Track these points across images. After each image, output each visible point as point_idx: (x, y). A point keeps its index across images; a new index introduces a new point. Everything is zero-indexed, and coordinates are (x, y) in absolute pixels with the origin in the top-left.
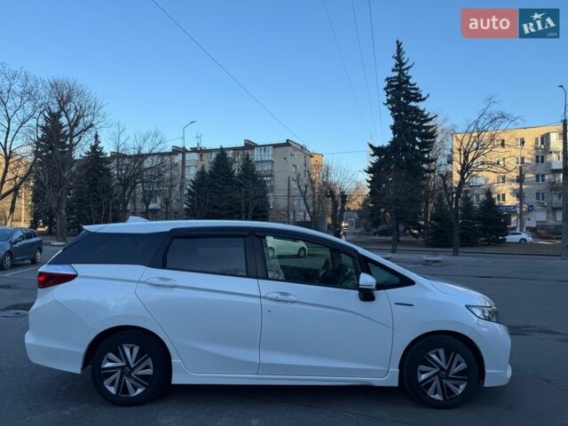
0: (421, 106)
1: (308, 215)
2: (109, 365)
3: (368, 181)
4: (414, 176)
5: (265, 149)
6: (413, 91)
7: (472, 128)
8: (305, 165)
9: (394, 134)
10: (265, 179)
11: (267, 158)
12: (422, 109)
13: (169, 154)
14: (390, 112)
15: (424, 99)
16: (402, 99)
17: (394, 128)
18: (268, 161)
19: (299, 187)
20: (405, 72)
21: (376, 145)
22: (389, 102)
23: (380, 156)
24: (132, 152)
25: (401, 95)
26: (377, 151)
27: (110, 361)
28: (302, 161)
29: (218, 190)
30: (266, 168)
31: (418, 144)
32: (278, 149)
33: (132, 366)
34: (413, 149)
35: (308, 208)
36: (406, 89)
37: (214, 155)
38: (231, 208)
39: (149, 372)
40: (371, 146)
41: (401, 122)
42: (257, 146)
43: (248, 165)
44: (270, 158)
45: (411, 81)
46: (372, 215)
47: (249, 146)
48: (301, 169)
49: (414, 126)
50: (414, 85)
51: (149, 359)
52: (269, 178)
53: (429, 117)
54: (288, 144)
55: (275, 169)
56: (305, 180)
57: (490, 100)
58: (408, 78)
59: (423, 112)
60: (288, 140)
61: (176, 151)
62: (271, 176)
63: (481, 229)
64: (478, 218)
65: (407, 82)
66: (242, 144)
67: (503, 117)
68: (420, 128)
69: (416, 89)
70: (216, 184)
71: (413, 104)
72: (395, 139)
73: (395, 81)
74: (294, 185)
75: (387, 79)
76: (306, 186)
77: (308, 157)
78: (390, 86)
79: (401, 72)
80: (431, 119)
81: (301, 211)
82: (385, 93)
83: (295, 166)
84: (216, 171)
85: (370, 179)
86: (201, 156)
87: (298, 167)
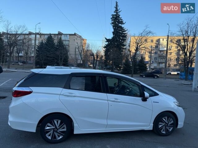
0: (123, 26)
1: (81, 61)
2: (48, 128)
3: (104, 51)
4: (119, 50)
5: (66, 35)
6: (121, 20)
7: (140, 35)
8: (81, 43)
9: (113, 35)
10: (67, 47)
11: (67, 39)
12: (123, 27)
13: (27, 34)
14: (112, 27)
15: (124, 24)
16: (117, 23)
17: (113, 33)
18: (67, 40)
19: (79, 51)
20: (118, 13)
21: (107, 38)
22: (112, 23)
23: (108, 42)
24: (14, 33)
25: (117, 21)
26: (108, 40)
27: (48, 126)
28: (80, 41)
29: (48, 50)
30: (66, 43)
31: (121, 39)
32: (71, 36)
33: (58, 128)
34: (119, 40)
35: (82, 59)
36: (118, 19)
37: (46, 37)
38: (54, 58)
39: (65, 130)
40: (106, 38)
41: (116, 31)
42: (63, 34)
43: (60, 41)
44: (68, 39)
45: (120, 17)
46: (105, 63)
47: (60, 34)
48: (79, 44)
49: (120, 33)
50: (121, 18)
51: (65, 125)
52: (68, 47)
53: (125, 30)
54: (75, 34)
55: (70, 43)
56: (81, 49)
57: (147, 26)
58: (119, 15)
59: (123, 28)
60: (75, 33)
61: (30, 34)
62: (68, 46)
63: (139, 69)
64: (138, 65)
65: (119, 17)
66: (57, 33)
67: (150, 32)
68: (122, 34)
69: (122, 20)
70: (48, 47)
71: (120, 25)
72: (114, 37)
73: (115, 16)
74: (77, 50)
75: (112, 15)
76: (81, 51)
77: (82, 40)
78: (113, 18)
79: (117, 13)
80: (125, 31)
81: (79, 59)
82: (111, 20)
83: (78, 43)
84: (48, 43)
85: (105, 50)
86: (41, 36)
87: (79, 43)
